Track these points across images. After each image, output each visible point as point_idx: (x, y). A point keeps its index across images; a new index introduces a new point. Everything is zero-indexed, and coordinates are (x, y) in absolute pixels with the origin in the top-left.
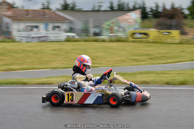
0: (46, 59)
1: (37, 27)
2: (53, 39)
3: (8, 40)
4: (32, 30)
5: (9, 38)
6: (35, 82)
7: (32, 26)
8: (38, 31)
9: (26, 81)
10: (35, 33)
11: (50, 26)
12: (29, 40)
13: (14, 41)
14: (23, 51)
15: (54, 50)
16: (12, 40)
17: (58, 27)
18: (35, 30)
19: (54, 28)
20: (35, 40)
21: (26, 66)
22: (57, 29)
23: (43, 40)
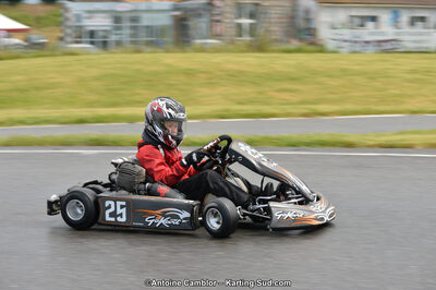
0: (397, 92)
1: (374, 19)
2: (411, 46)
3: (310, 48)
4: (362, 26)
5: (312, 44)
6: (372, 143)
7: (362, 18)
8: (377, 27)
9: (352, 138)
10: (369, 32)
11: (405, 17)
12: (358, 49)
13: (322, 49)
14: (344, 72)
15: (414, 71)
16: (319, 48)
17: (422, 19)
18: (370, 25)
19: (413, 21)
20: (371, 48)
21: (349, 107)
22: (420, 24)
23: (387, 47)
